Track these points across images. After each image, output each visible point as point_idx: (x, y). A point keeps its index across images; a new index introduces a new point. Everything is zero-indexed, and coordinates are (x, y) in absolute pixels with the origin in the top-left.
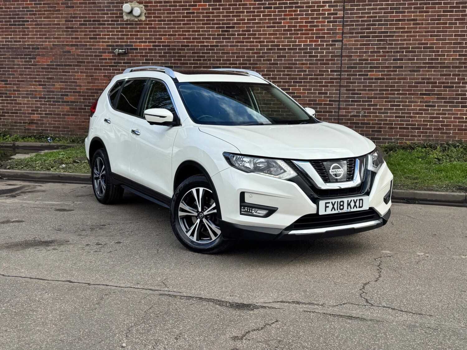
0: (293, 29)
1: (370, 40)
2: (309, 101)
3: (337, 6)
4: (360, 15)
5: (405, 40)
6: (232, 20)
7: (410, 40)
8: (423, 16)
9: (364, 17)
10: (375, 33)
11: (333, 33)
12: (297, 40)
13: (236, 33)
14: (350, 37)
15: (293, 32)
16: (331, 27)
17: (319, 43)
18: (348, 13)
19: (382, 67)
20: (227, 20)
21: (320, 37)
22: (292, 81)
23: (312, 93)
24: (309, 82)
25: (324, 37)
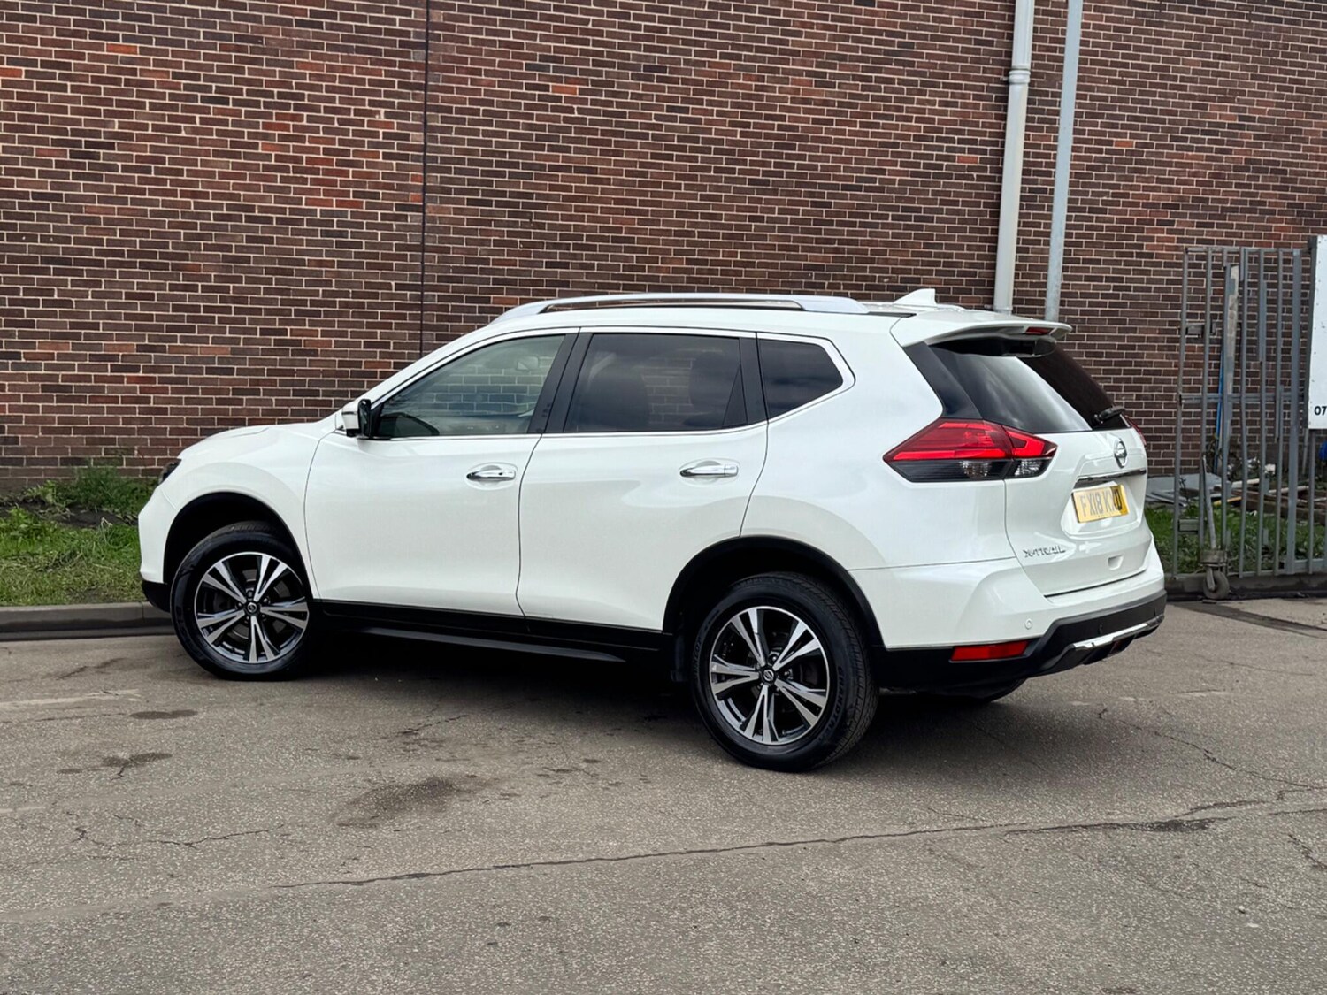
0: (291, 165)
1: (491, 213)
2: (341, 364)
3: (406, 117)
4: (466, 146)
5: (571, 218)
6: (104, 124)
7: (582, 219)
8: (609, 162)
9: (475, 152)
10: (503, 194)
11: (400, 187)
12: (304, 197)
13: (119, 164)
14: (443, 201)
15: (291, 174)
16: (395, 171)
17: (364, 210)
18: (434, 139)
19: (523, 283)
20: (88, 122)
21: (365, 195)
22: (293, 308)
23: (348, 344)
24: (340, 314)
25: (376, 196)
